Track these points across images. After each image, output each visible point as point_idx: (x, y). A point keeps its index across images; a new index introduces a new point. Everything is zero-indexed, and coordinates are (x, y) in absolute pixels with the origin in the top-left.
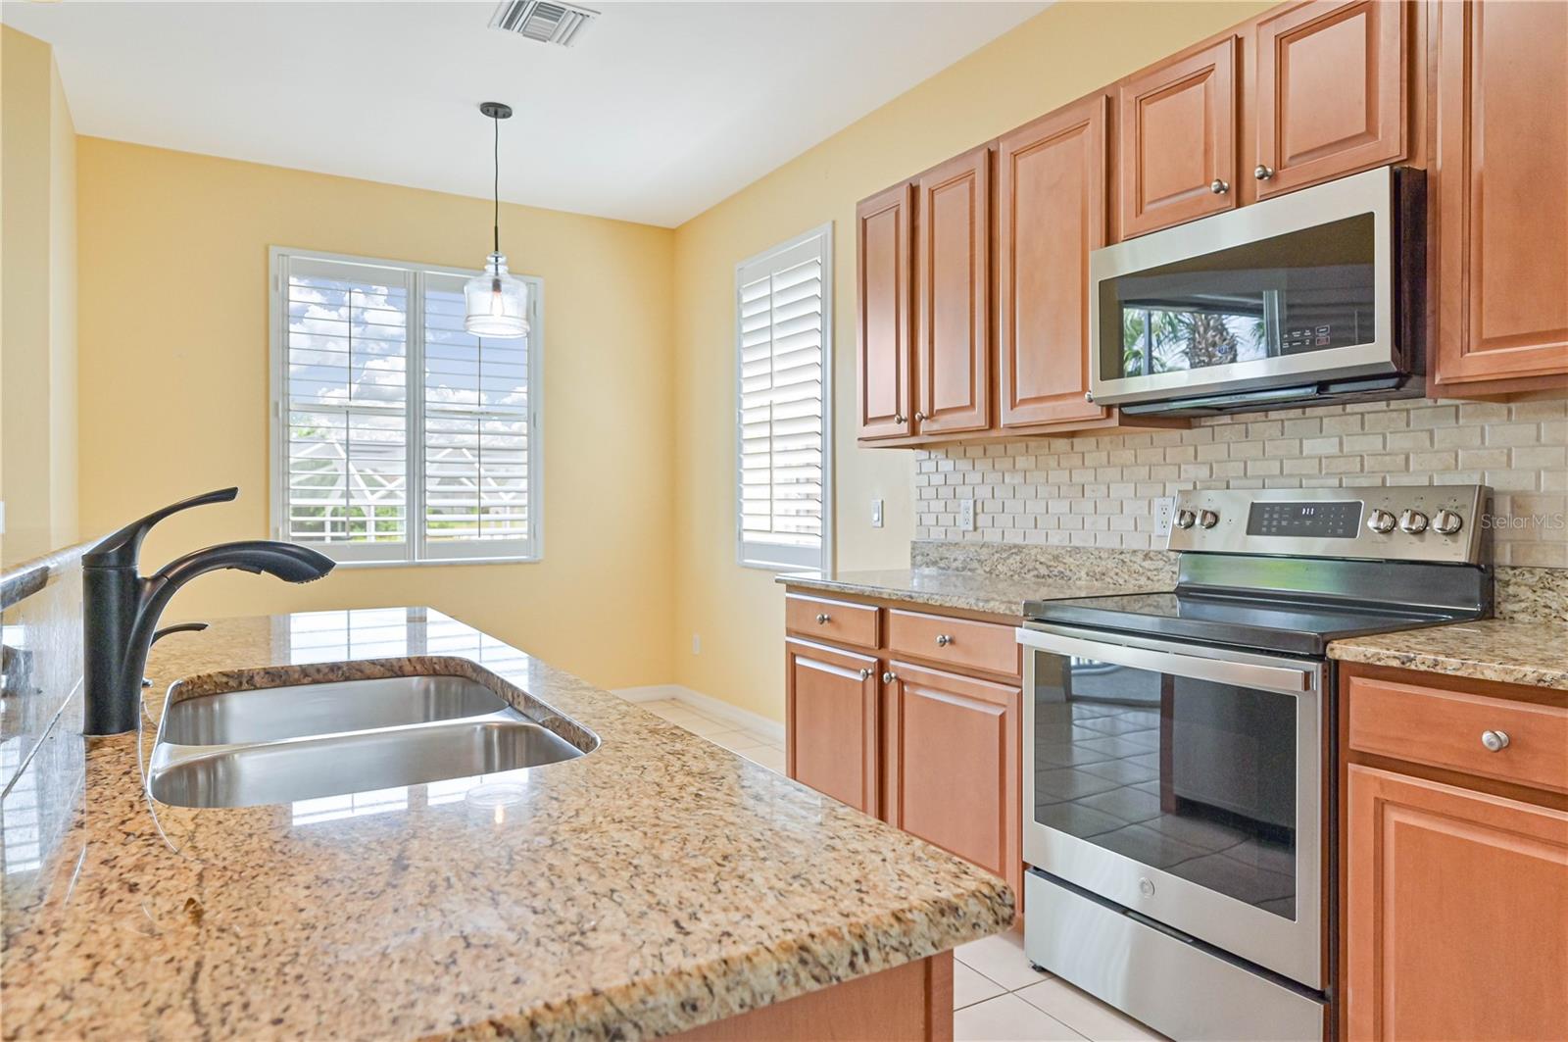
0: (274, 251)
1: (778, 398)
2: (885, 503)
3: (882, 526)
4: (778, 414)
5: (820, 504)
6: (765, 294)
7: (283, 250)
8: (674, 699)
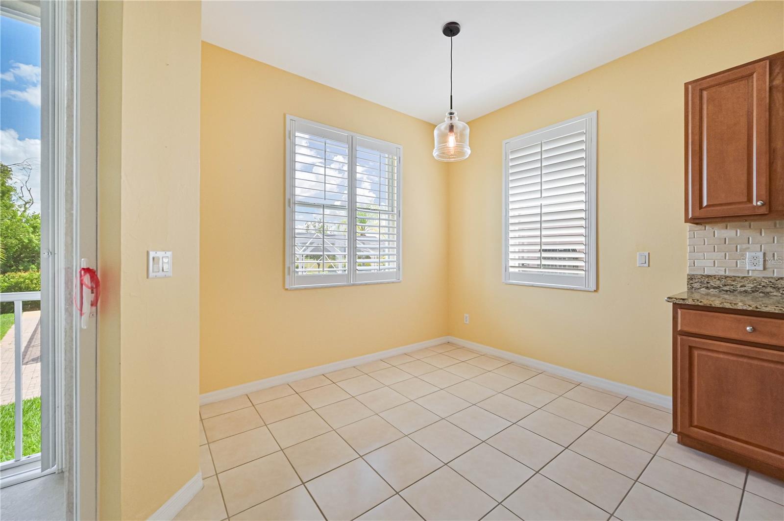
0: (288, 117)
1: (544, 202)
2: (650, 254)
3: (649, 266)
4: (544, 210)
5: (584, 255)
6: (538, 151)
7: (295, 118)
8: (448, 343)
